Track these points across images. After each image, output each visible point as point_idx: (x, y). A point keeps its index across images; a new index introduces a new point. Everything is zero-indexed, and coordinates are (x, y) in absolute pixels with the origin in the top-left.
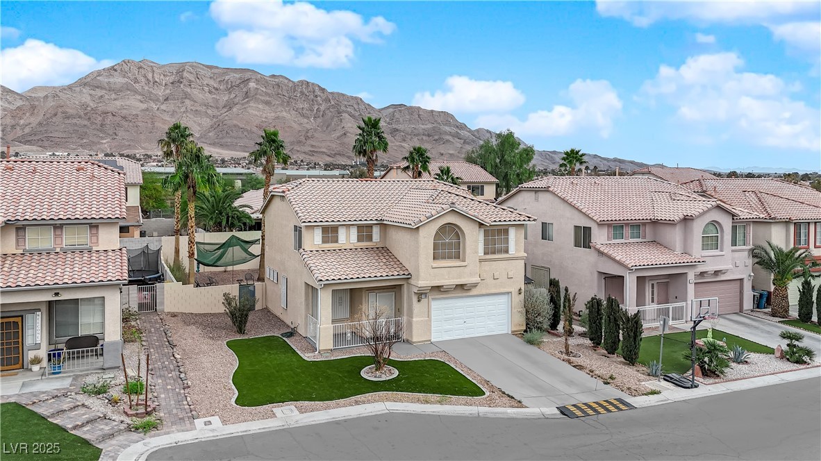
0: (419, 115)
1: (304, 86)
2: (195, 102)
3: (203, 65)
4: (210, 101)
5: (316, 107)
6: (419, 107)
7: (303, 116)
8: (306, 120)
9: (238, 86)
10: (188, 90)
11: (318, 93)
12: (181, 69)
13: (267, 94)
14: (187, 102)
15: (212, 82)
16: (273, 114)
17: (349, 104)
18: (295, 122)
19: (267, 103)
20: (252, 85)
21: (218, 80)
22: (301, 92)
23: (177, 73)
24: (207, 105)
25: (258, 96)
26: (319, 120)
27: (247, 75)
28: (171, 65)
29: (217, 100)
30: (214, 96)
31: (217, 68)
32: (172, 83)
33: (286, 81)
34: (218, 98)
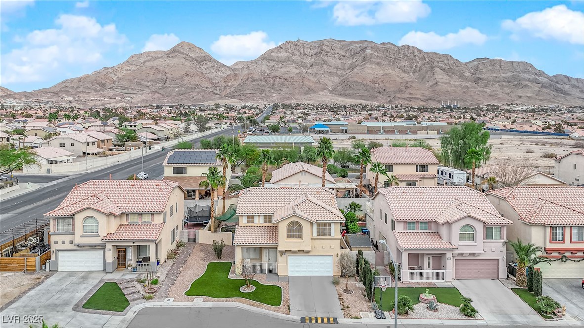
0: (500, 66)
1: (406, 50)
2: (330, 66)
3: (336, 40)
4: (340, 64)
5: (415, 64)
6: (501, 60)
7: (404, 71)
8: (406, 75)
9: (359, 53)
10: (326, 58)
11: (416, 53)
12: (321, 43)
13: (379, 57)
14: (325, 67)
15: (341, 52)
16: (382, 72)
17: (441, 60)
18: (398, 76)
19: (378, 64)
20: (368, 51)
21: (345, 49)
22: (403, 54)
23: (319, 47)
24: (338, 68)
25: (372, 59)
26: (416, 74)
27: (365, 45)
28: (315, 42)
29: (344, 64)
30: (342, 61)
31: (345, 41)
32: (315, 54)
33: (393, 47)
34: (345, 62)
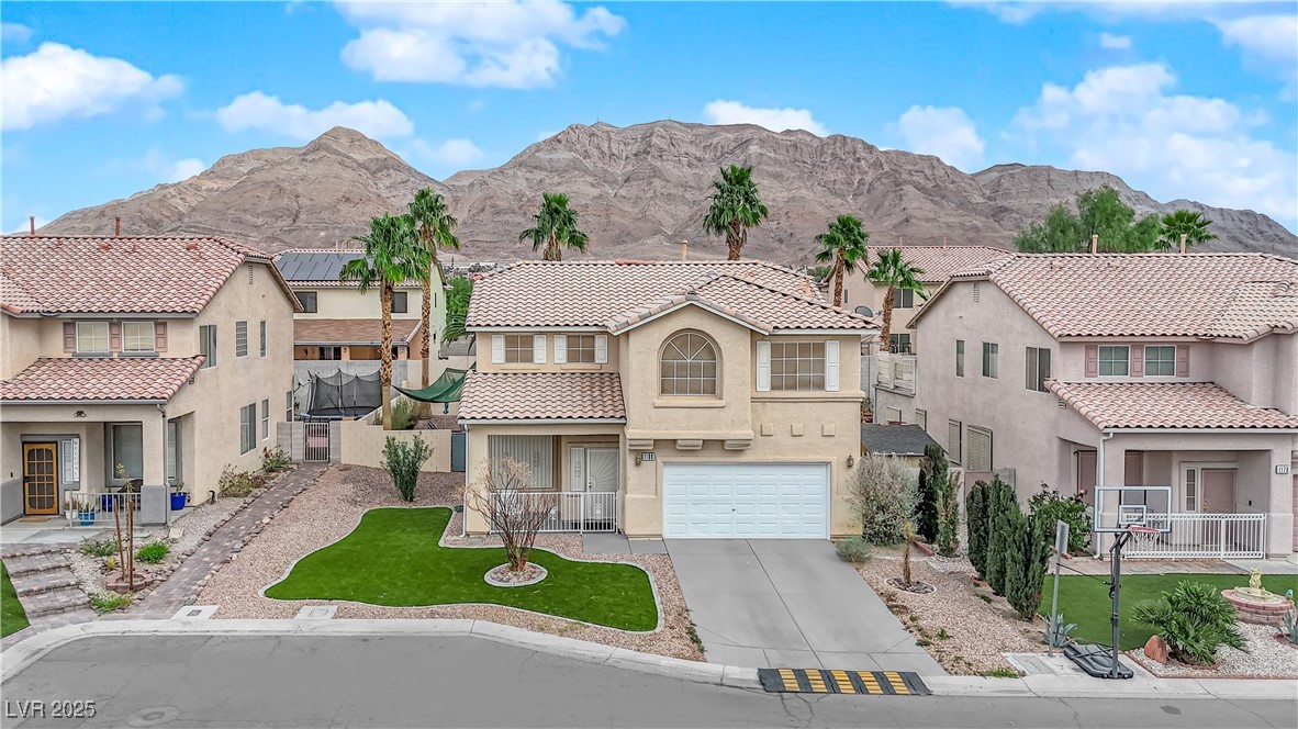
0: (1049, 181)
1: (838, 144)
2: (668, 181)
3: (680, 123)
4: (690, 178)
5: (858, 177)
6: (1050, 167)
7: (835, 193)
8: (839, 201)
9: (732, 152)
10: (658, 164)
11: (861, 153)
12: (648, 132)
13: (777, 162)
14: (657, 182)
15: (693, 150)
16: (785, 194)
17: (917, 168)
18: (821, 204)
19: (777, 176)
20: (754, 149)
21: (702, 145)
22: (832, 154)
23: (643, 139)
24: (685, 186)
25: (762, 166)
26: (862, 199)
27: (747, 134)
28: (634, 128)
29: (700, 177)
30: (696, 171)
31: (701, 126)
32: (636, 155)
33: (809, 139)
34: (701, 173)
